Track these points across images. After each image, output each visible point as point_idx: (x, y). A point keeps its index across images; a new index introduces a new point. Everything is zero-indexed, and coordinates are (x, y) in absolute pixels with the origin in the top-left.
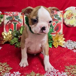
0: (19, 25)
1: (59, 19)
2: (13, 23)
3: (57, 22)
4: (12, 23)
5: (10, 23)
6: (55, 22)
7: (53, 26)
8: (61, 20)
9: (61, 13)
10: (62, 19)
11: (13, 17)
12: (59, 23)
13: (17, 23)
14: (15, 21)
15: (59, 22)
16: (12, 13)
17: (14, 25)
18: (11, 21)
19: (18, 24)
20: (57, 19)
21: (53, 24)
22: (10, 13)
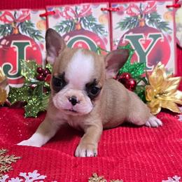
0: (35, 49)
1: (163, 25)
2: (14, 44)
3: (155, 37)
4: (12, 46)
5: (4, 46)
6: (150, 36)
7: (145, 51)
8: (169, 29)
9: (168, 7)
10: (171, 25)
11: (13, 25)
12: (162, 41)
13: (28, 43)
14: (20, 36)
15: (163, 38)
16: (10, 15)
17: (17, 49)
18: (10, 38)
19: (31, 46)
20: (155, 27)
21: (144, 42)
22: (4, 15)
